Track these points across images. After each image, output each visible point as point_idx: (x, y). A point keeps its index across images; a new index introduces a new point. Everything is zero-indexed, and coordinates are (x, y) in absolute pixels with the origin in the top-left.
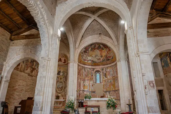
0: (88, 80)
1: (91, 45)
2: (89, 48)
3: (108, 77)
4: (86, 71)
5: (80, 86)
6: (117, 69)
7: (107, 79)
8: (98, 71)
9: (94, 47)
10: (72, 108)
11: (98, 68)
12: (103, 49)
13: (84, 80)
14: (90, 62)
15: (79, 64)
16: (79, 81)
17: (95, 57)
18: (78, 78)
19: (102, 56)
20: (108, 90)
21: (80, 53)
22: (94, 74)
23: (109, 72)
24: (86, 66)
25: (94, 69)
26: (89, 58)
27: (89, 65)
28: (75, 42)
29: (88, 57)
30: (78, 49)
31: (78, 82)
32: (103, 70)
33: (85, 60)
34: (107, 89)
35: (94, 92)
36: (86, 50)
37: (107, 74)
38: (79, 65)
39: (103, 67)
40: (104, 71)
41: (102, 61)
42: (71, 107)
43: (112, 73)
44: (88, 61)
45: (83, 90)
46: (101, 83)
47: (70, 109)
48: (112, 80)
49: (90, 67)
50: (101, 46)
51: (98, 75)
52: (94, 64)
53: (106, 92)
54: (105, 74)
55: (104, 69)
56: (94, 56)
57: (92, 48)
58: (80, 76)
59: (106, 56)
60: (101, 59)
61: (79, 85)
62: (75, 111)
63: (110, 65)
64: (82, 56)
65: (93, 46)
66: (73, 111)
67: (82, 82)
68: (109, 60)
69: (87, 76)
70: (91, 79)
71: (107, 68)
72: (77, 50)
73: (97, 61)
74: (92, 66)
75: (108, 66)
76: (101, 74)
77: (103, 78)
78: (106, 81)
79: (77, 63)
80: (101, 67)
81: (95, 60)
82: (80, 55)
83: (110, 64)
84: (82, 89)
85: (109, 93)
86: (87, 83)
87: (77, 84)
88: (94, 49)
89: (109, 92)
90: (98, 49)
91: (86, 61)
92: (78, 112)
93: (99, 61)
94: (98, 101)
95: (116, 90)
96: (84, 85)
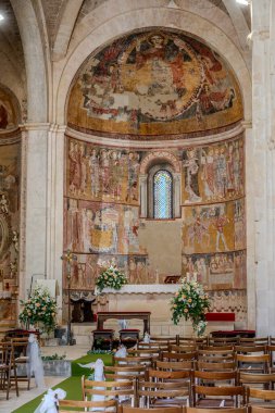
0: (113, 205)
1: (128, 39)
2: (120, 53)
3: (207, 192)
4: (106, 163)
5: (77, 235)
6: (242, 159)
7: (200, 200)
8: (162, 164)
9: (145, 47)
10: (48, 320)
11: (163, 148)
12: (187, 58)
13: (96, 207)
14: (123, 118)
15: (73, 133)
16: (73, 210)
17: (151, 93)
18: (67, 199)
19: (181, 92)
20: (206, 248)
21: (76, 78)
22: (142, 178)
23: (213, 170)
24: (105, 141)
25: (141, 153)
26: (122, 100)
27: (119, 136)
28: (52, 27)
29: (116, 97)
30: (64, 61)
31: (66, 217)
32: (184, 157)
33: (101, 111)
34: (198, 246)
35: (140, 258)
36: (104, 62)
37: (202, 177)
38: (69, 139)
39: (186, 142)
40: (191, 163)
41: (185, 115)
42: (43, 319)
43: (223, 173)
44: (116, 113)
45: (92, 252)
46: (173, 217)
47: (41, 324)
48: (222, 206)
49: (126, 143)
50: (178, 42)
51: (162, 179)
52: (145, 126)
53: (195, 258)
54: (195, 177)
55: (191, 154)
56: (143, 89)
57: (133, 53)
58: (78, 186)
59: (201, 93)
60: (180, 105)
61: (73, 229)
62: (58, 333)
63: (219, 137)
64: (86, 91)
65: (138, 43)
66: (52, 334)
67: (86, 216)
68: (212, 110)
69: (107, 186)
70: (130, 202)
71: (206, 147)
72: (59, 65)
73: (157, 113)
74: (132, 136)
75: (210, 139)
76: (178, 175)
77: (186, 196)
78: (199, 209)
79: (63, 129)
80: (176, 143)
81: (150, 107)
82: (74, 89)
83: (218, 130)
84: (87, 244)
85: (208, 263)
86: (108, 219)
87: (66, 227)
88: (146, 57)
89: (208, 257)
90: (163, 57)
91: (105, 117)
92: (71, 335)
93: (169, 114)
94: (151, 296)
95: (237, 253)
96: (98, 228)
